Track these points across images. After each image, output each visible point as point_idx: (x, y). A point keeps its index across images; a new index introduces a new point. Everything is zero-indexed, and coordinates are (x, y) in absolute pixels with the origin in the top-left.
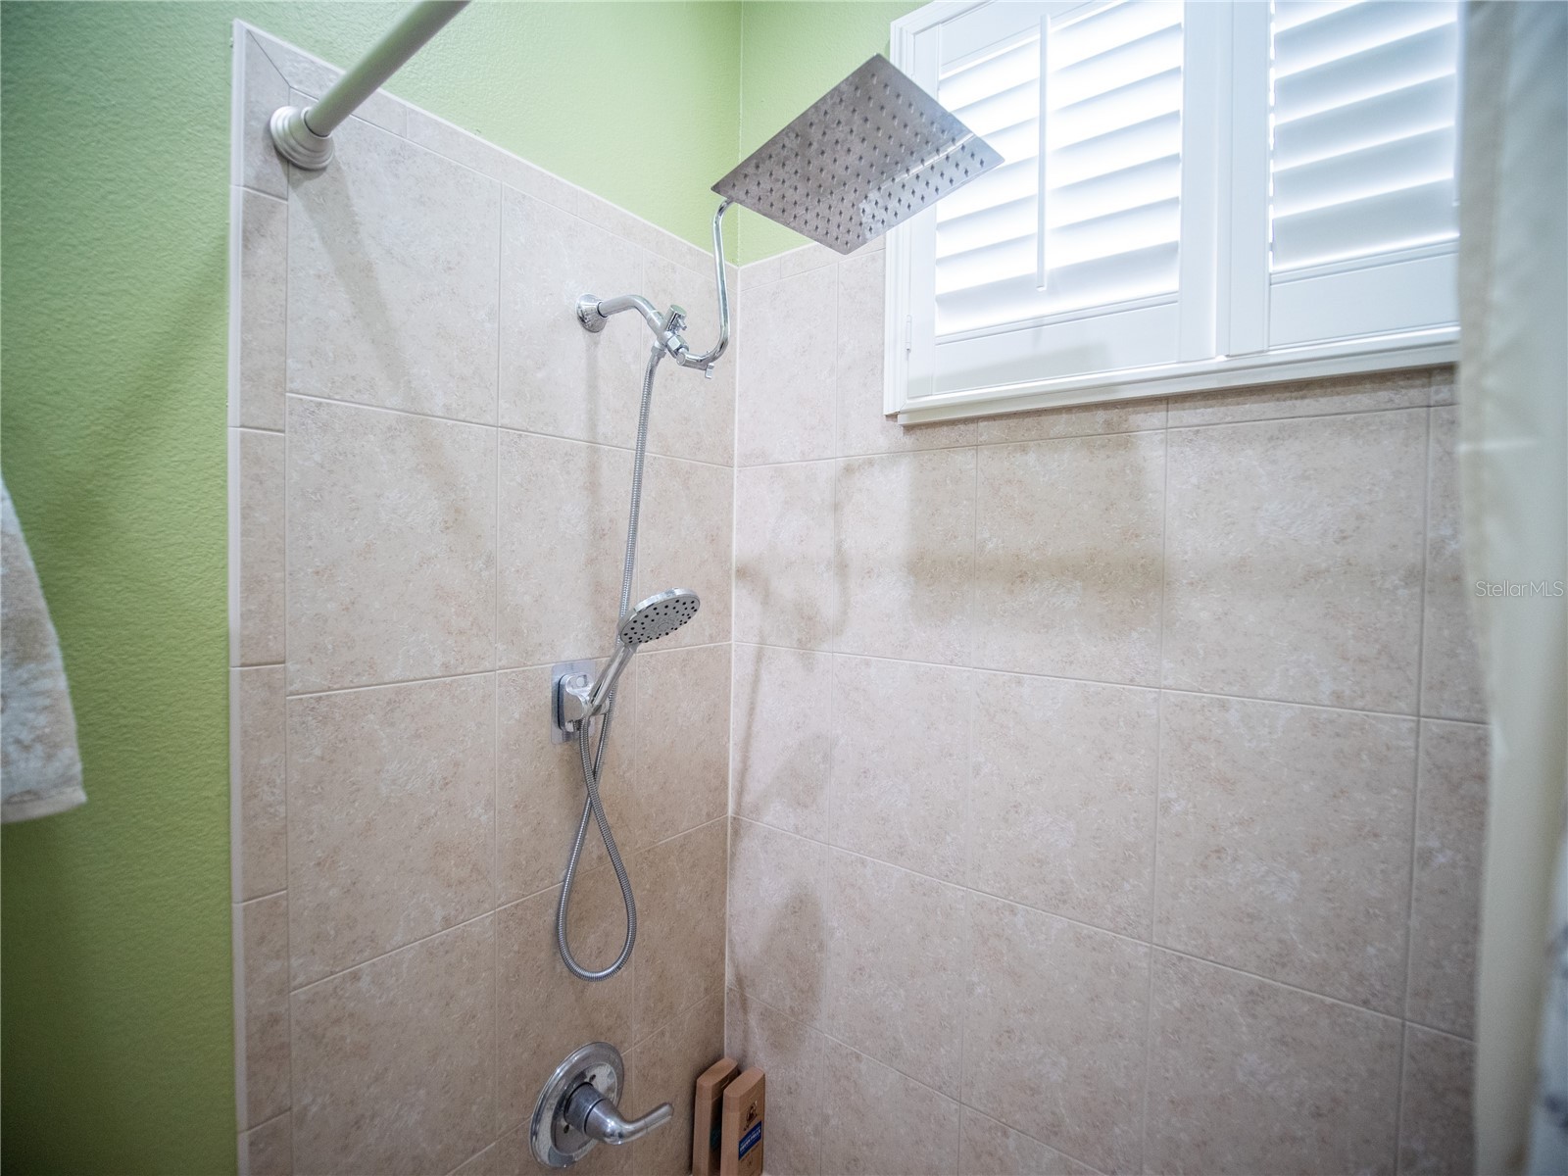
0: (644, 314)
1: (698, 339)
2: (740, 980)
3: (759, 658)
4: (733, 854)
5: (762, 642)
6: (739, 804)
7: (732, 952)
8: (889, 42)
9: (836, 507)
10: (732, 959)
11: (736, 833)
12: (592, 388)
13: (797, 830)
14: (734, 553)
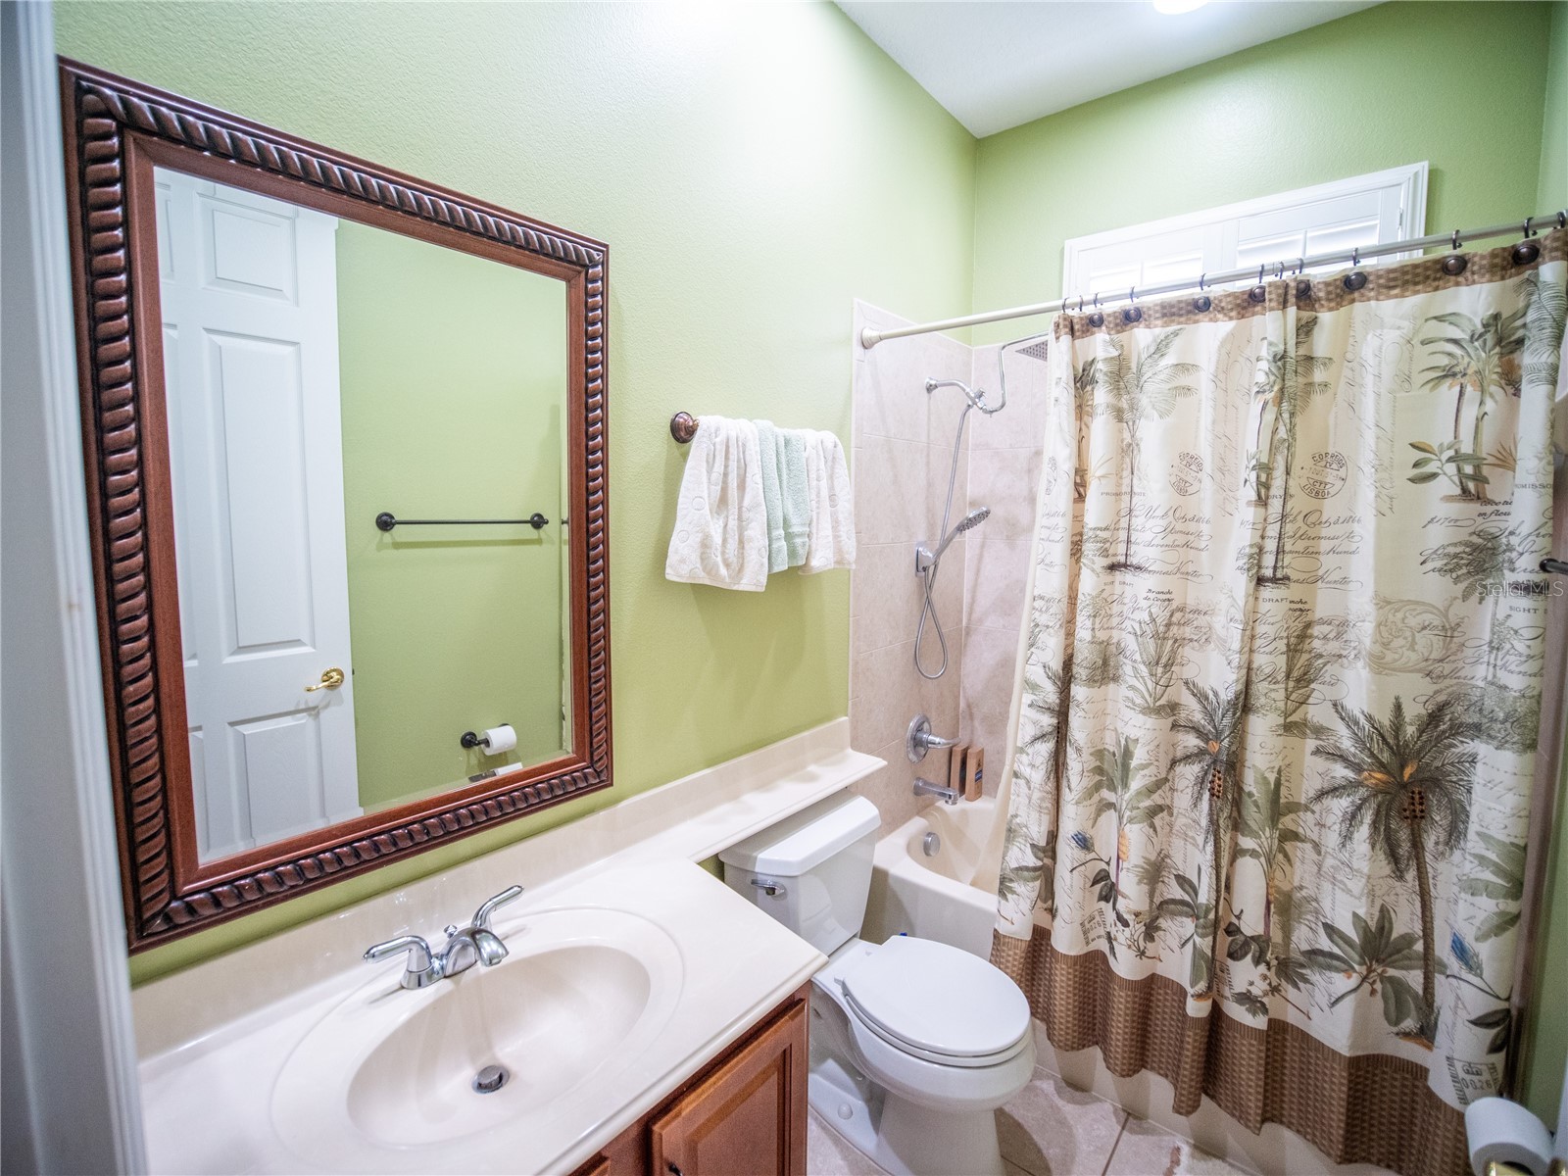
0: (958, 385)
1: (991, 400)
2: (969, 706)
3: (983, 546)
4: (965, 645)
5: (985, 538)
6: (969, 620)
7: (964, 692)
8: (1063, 248)
9: (1030, 471)
10: (965, 697)
11: (968, 634)
12: (929, 419)
13: (1004, 626)
14: (968, 494)
